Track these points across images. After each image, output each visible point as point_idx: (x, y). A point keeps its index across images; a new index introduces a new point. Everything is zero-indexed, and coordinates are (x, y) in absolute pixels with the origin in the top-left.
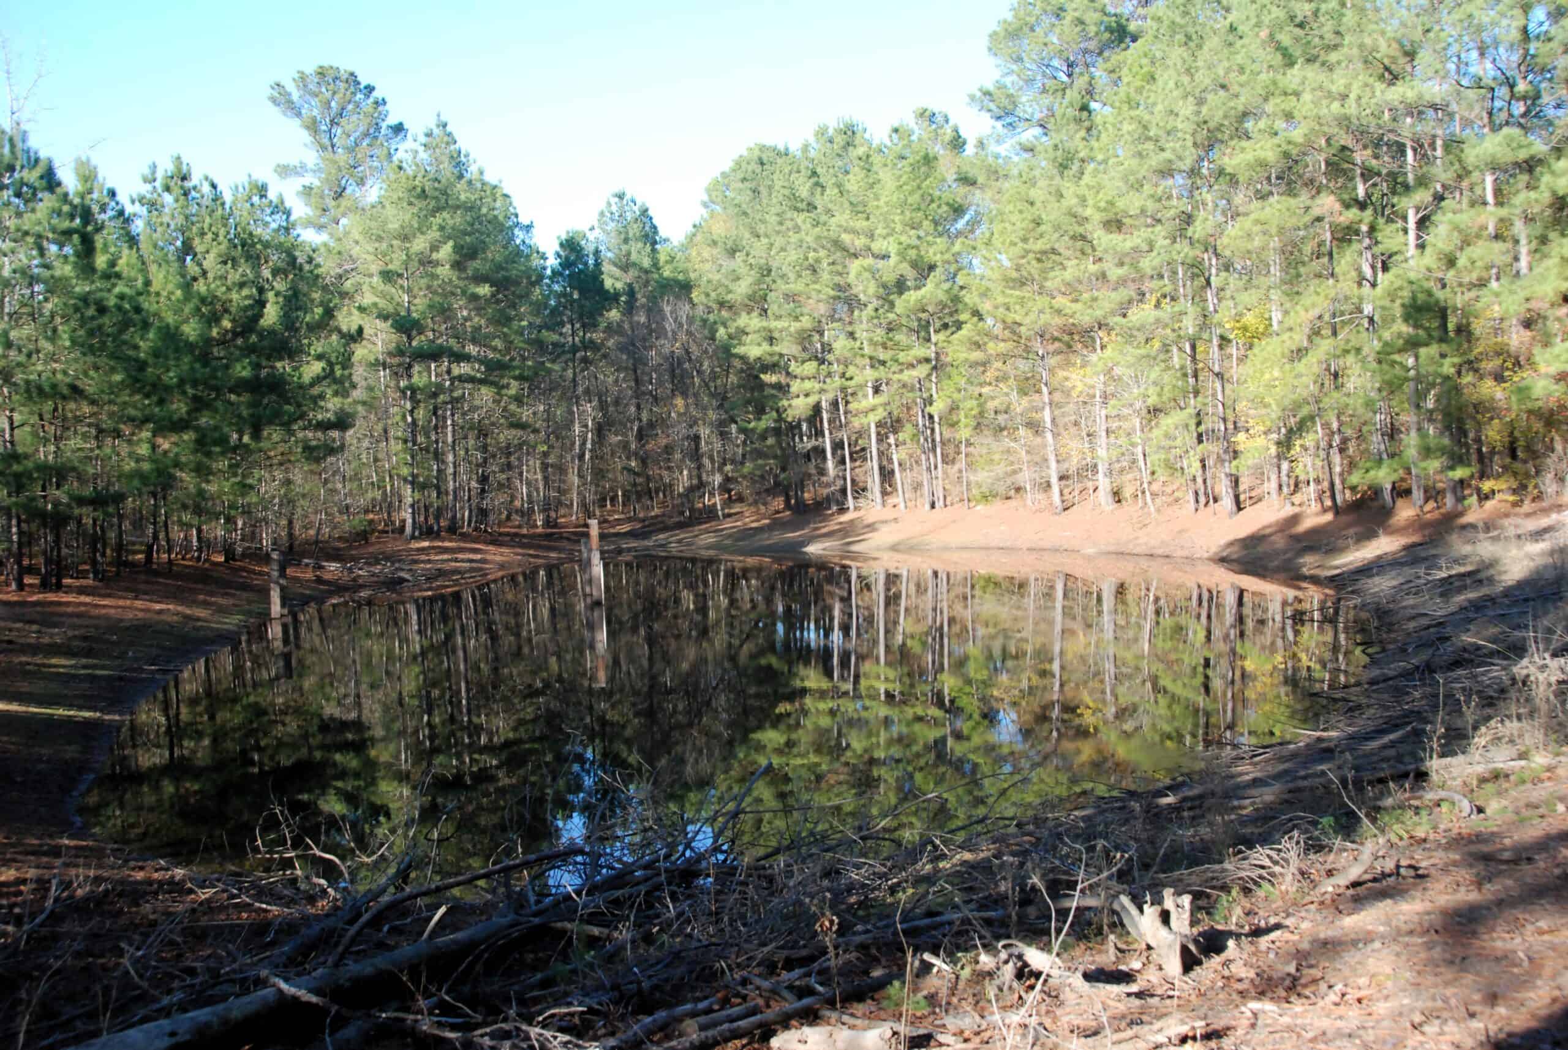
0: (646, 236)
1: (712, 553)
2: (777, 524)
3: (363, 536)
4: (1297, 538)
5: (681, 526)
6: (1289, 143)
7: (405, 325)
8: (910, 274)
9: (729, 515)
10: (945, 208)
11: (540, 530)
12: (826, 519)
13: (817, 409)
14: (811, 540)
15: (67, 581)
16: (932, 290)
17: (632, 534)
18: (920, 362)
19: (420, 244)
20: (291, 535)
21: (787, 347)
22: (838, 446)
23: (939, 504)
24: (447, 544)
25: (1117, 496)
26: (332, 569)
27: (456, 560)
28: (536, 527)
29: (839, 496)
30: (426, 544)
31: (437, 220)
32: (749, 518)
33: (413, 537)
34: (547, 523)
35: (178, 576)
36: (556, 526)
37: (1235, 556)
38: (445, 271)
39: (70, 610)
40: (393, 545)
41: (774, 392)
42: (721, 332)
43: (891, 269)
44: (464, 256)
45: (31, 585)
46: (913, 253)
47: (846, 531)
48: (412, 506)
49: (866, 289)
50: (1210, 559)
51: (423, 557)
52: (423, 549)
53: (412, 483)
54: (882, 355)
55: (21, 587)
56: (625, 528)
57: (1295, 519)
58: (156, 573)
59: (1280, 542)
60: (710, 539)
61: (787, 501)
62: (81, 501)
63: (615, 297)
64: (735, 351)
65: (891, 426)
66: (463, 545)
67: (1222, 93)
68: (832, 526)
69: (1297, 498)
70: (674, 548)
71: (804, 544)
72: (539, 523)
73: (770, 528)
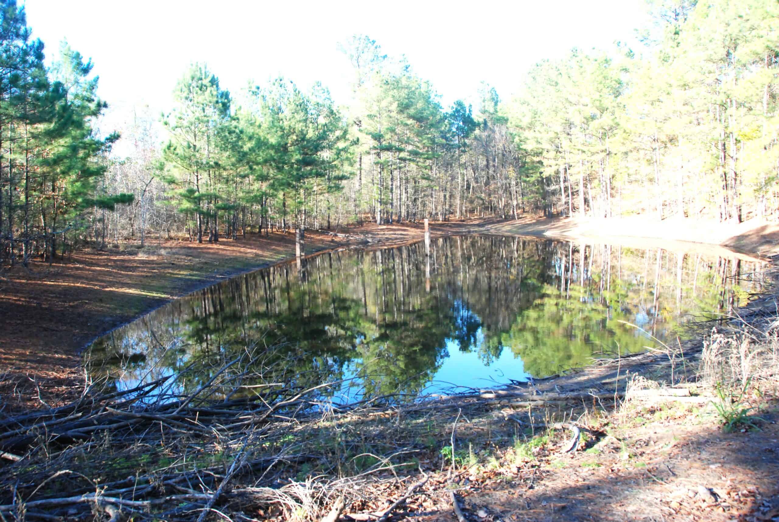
0: (493, 99)
1: (509, 234)
2: (539, 223)
3: (360, 223)
4: (764, 237)
5: (498, 222)
6: (768, 41)
7: (378, 137)
8: (598, 113)
9: (521, 218)
10: (614, 82)
11: (440, 222)
12: (559, 220)
13: (557, 172)
14: (548, 229)
15: (220, 240)
16: (606, 120)
17: (479, 225)
18: (602, 151)
19: (384, 104)
20: (329, 222)
21: (546, 145)
22: (566, 189)
23: (608, 216)
24: (394, 227)
25: (686, 215)
26: (341, 236)
27: (395, 234)
28: (439, 220)
29: (566, 210)
30: (385, 227)
31: (391, 93)
32: (529, 219)
33: (380, 224)
34: (445, 220)
35: (271, 238)
36: (449, 220)
37: (732, 244)
38: (394, 114)
39: (212, 251)
40: (372, 228)
41: (538, 165)
42: (517, 140)
43: (589, 111)
44: (404, 108)
45: (205, 241)
46: (597, 103)
47: (564, 226)
48: (380, 211)
49: (577, 120)
50: (721, 245)
51: (382, 233)
52: (382, 230)
53: (380, 202)
54: (585, 149)
55: (201, 242)
56: (477, 222)
57: (764, 228)
58: (262, 237)
59: (755, 238)
60: (508, 228)
61: (545, 213)
62: (219, 208)
63: (478, 125)
64: (521, 147)
65: (588, 180)
66: (400, 228)
67: (739, 20)
68: (560, 223)
69: (770, 218)
70: (493, 231)
71: (543, 231)
72: (441, 219)
73: (534, 224)
